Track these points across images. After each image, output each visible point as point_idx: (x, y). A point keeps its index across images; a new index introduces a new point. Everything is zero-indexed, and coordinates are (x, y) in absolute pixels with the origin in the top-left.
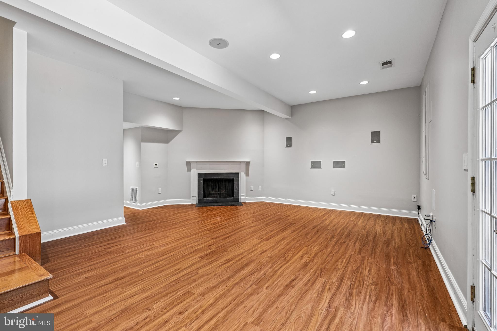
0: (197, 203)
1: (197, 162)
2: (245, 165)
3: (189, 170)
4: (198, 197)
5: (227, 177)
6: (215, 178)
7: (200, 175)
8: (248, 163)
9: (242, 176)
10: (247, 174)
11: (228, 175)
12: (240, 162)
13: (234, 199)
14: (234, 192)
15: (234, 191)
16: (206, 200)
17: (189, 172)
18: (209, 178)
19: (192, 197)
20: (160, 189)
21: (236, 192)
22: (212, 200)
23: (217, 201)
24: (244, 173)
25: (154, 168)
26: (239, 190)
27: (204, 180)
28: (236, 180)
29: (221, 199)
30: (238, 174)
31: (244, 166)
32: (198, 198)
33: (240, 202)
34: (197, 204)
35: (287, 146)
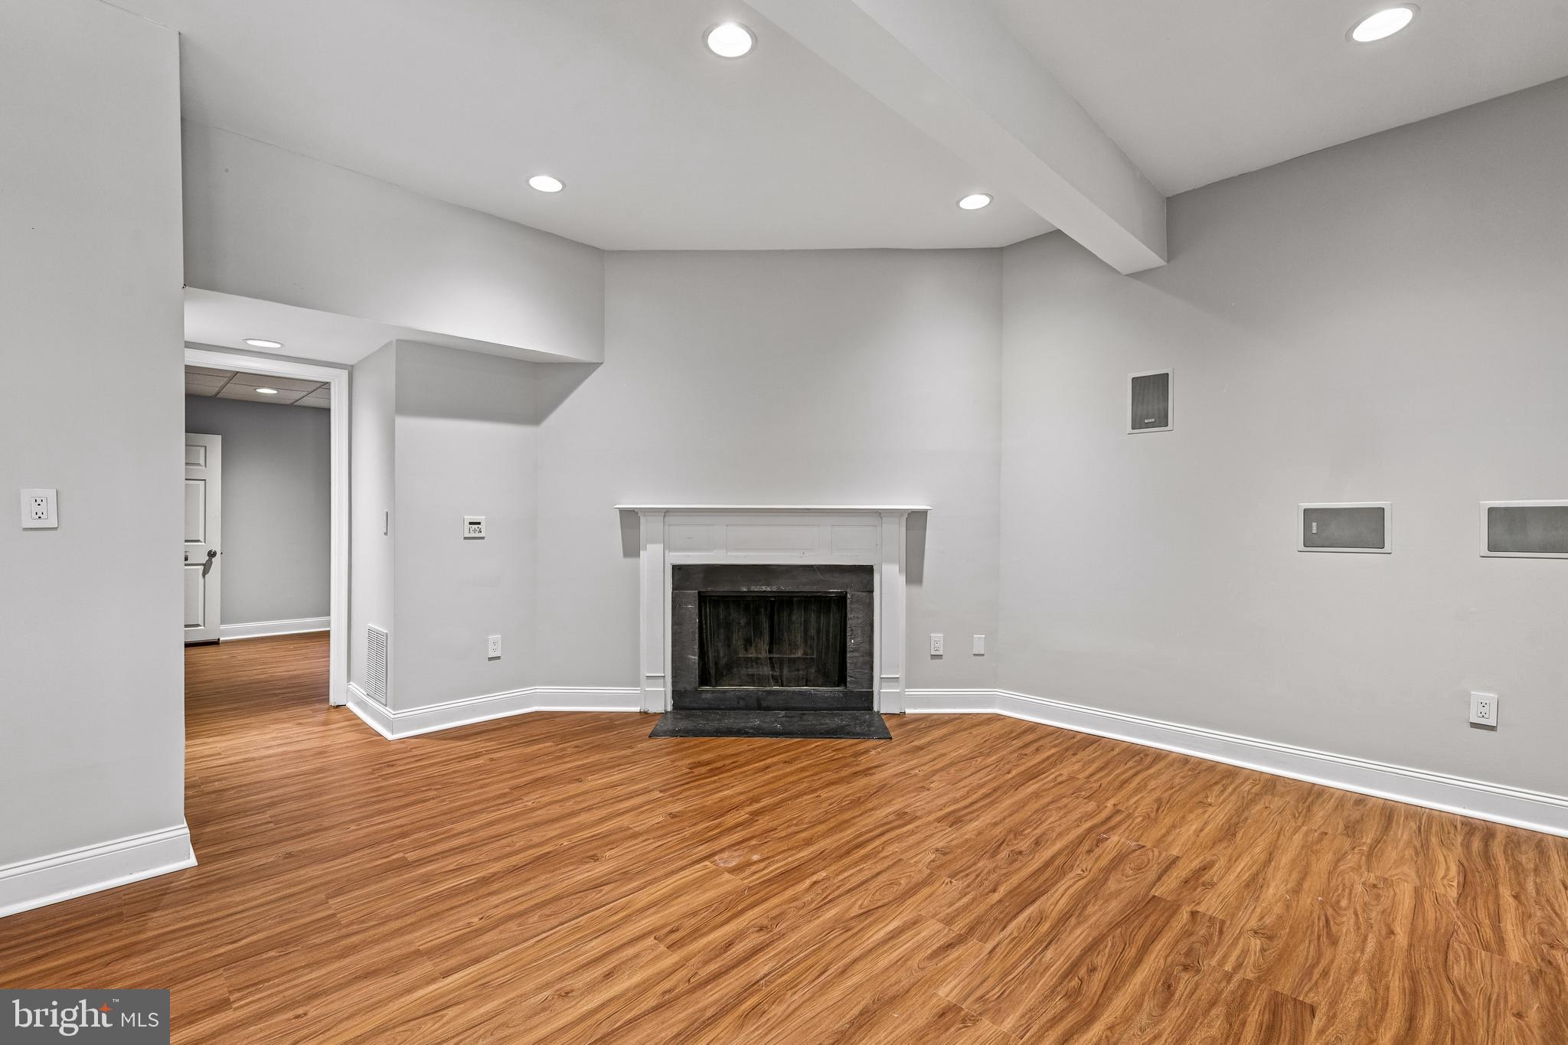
0: (669, 708)
1: (667, 512)
2: (904, 529)
3: (632, 550)
4: (673, 677)
5: (815, 588)
6: (753, 588)
7: (682, 575)
8: (916, 520)
9: (889, 581)
10: (914, 575)
11: (819, 576)
12: (878, 513)
13: (845, 694)
14: (846, 665)
15: (848, 655)
16: (709, 696)
17: (630, 561)
18: (723, 588)
19: (643, 679)
20: (496, 637)
21: (855, 664)
22: (739, 698)
23: (764, 704)
24: (897, 568)
25: (465, 538)
26: (871, 654)
27: (703, 599)
28: (857, 601)
29: (782, 692)
30: (868, 570)
31: (897, 533)
32: (674, 683)
33: (876, 709)
34: (666, 712)
35: (1138, 423)
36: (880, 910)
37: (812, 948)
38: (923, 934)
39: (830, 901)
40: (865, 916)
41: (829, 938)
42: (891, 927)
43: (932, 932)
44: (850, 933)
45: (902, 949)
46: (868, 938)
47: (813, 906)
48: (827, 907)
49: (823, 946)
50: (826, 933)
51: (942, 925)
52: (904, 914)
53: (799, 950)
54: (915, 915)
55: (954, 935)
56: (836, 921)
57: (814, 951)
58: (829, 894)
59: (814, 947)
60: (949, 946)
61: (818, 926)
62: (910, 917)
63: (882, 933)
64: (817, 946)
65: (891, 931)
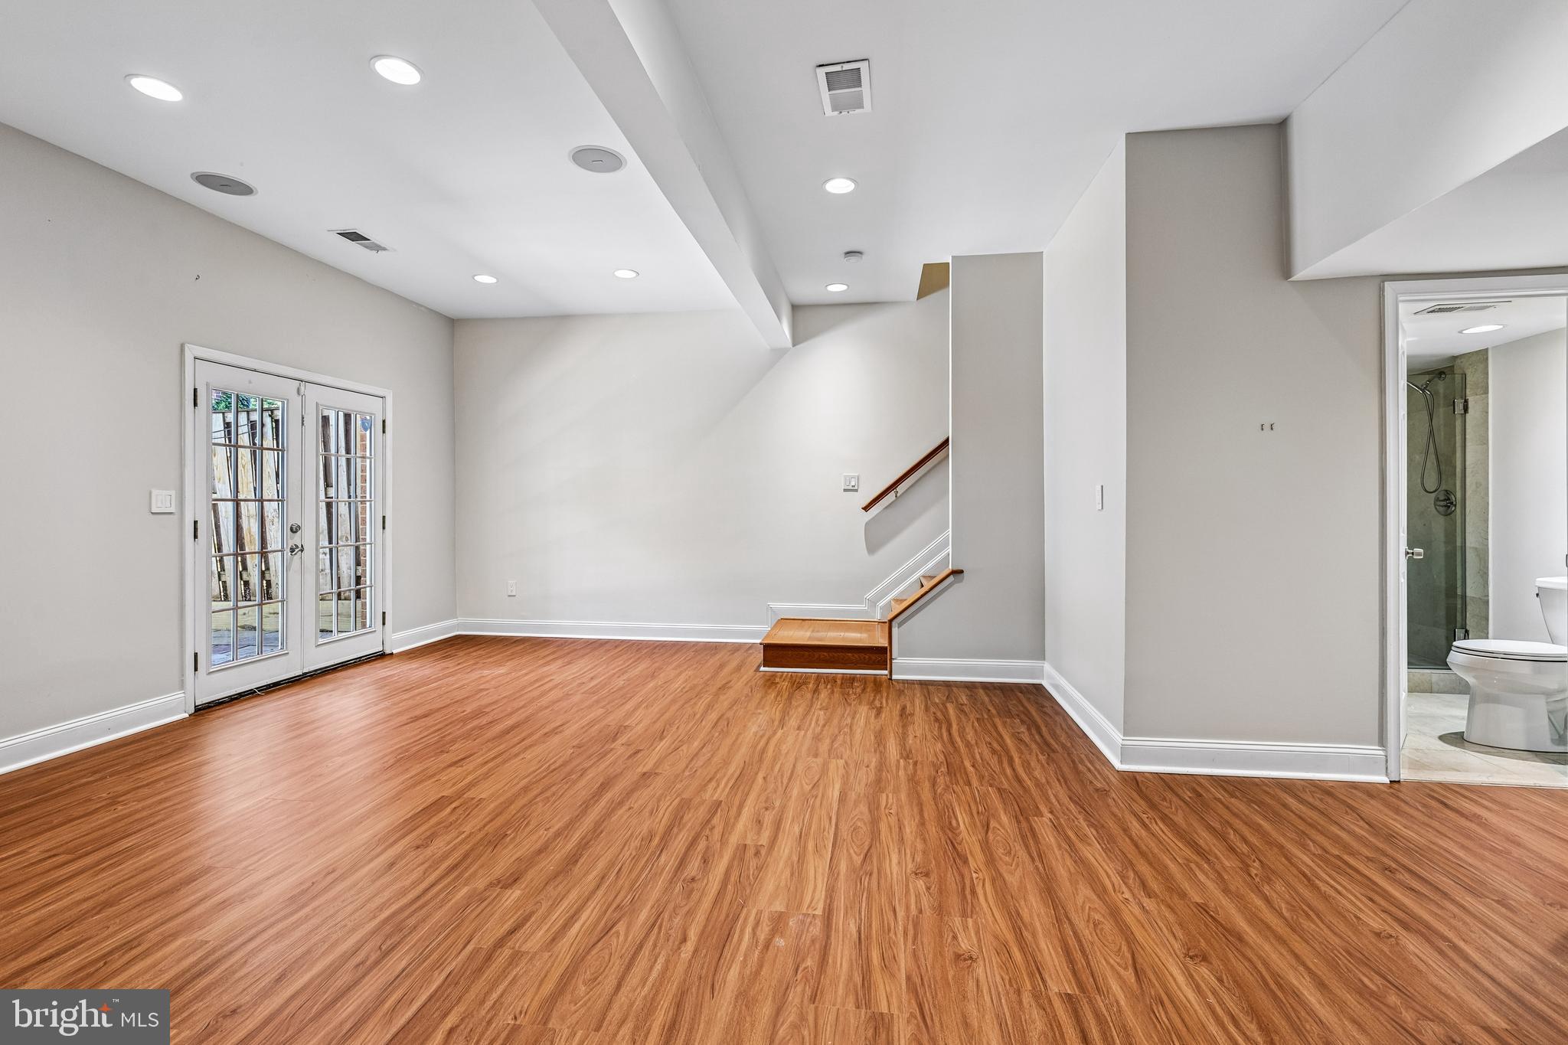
36: (596, 939)
37: (639, 883)
38: (542, 932)
39: (653, 925)
40: (609, 926)
41: (630, 894)
42: (577, 926)
43: (533, 940)
44: (614, 905)
45: (560, 911)
46: (595, 908)
47: (666, 916)
48: (652, 920)
49: (631, 888)
50: (636, 899)
51: (523, 949)
52: (568, 944)
53: (648, 878)
54: (555, 949)
55: (509, 944)
56: (634, 910)
57: (636, 882)
58: (659, 932)
59: (638, 884)
60: (512, 932)
61: (647, 900)
62: (560, 944)
63: (584, 916)
64: (636, 886)
65: (576, 921)
